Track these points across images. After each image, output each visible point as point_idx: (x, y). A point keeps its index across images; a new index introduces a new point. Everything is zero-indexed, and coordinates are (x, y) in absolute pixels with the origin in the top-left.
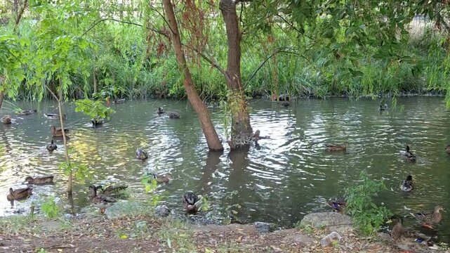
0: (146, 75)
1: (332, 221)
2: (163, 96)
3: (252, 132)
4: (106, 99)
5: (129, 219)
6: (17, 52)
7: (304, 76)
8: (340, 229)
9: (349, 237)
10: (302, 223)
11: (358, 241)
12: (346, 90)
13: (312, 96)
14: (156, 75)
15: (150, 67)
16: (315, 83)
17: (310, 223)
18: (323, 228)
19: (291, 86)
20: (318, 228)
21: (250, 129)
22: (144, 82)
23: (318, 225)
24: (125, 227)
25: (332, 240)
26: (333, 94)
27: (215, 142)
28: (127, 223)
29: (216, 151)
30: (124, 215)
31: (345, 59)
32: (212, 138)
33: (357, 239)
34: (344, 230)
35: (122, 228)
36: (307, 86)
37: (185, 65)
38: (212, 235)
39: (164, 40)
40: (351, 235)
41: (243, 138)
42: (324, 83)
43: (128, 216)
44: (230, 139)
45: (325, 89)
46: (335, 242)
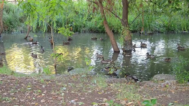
0: (88, 23)
1: (167, 78)
2: (95, 31)
3: (132, 45)
4: (71, 28)
5: (79, 75)
6: (34, 7)
7: (156, 23)
8: (170, 81)
9: (173, 84)
10: (153, 78)
11: (178, 85)
12: (174, 29)
13: (159, 32)
14: (92, 23)
15: (90, 19)
16: (160, 26)
17: (157, 78)
18: (162, 81)
19: (150, 27)
20: (160, 80)
21: (131, 44)
22: (87, 26)
23: (160, 79)
24: (78, 78)
25: (166, 85)
26: (168, 31)
27: (116, 48)
28: (78, 77)
29: (117, 52)
30: (77, 74)
31: (173, 3)
32: (115, 47)
33: (177, 85)
34: (172, 81)
35: (76, 78)
36: (157, 28)
37: (104, 15)
38: (114, 82)
39: (96, 6)
40: (175, 83)
41: (128, 47)
42: (164, 26)
43: (79, 74)
44: (123, 47)
45: (165, 29)
46: (167, 85)
